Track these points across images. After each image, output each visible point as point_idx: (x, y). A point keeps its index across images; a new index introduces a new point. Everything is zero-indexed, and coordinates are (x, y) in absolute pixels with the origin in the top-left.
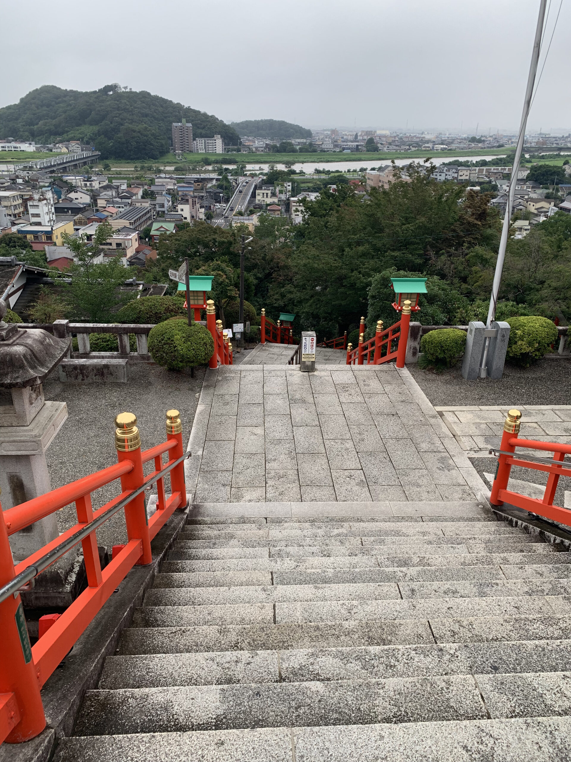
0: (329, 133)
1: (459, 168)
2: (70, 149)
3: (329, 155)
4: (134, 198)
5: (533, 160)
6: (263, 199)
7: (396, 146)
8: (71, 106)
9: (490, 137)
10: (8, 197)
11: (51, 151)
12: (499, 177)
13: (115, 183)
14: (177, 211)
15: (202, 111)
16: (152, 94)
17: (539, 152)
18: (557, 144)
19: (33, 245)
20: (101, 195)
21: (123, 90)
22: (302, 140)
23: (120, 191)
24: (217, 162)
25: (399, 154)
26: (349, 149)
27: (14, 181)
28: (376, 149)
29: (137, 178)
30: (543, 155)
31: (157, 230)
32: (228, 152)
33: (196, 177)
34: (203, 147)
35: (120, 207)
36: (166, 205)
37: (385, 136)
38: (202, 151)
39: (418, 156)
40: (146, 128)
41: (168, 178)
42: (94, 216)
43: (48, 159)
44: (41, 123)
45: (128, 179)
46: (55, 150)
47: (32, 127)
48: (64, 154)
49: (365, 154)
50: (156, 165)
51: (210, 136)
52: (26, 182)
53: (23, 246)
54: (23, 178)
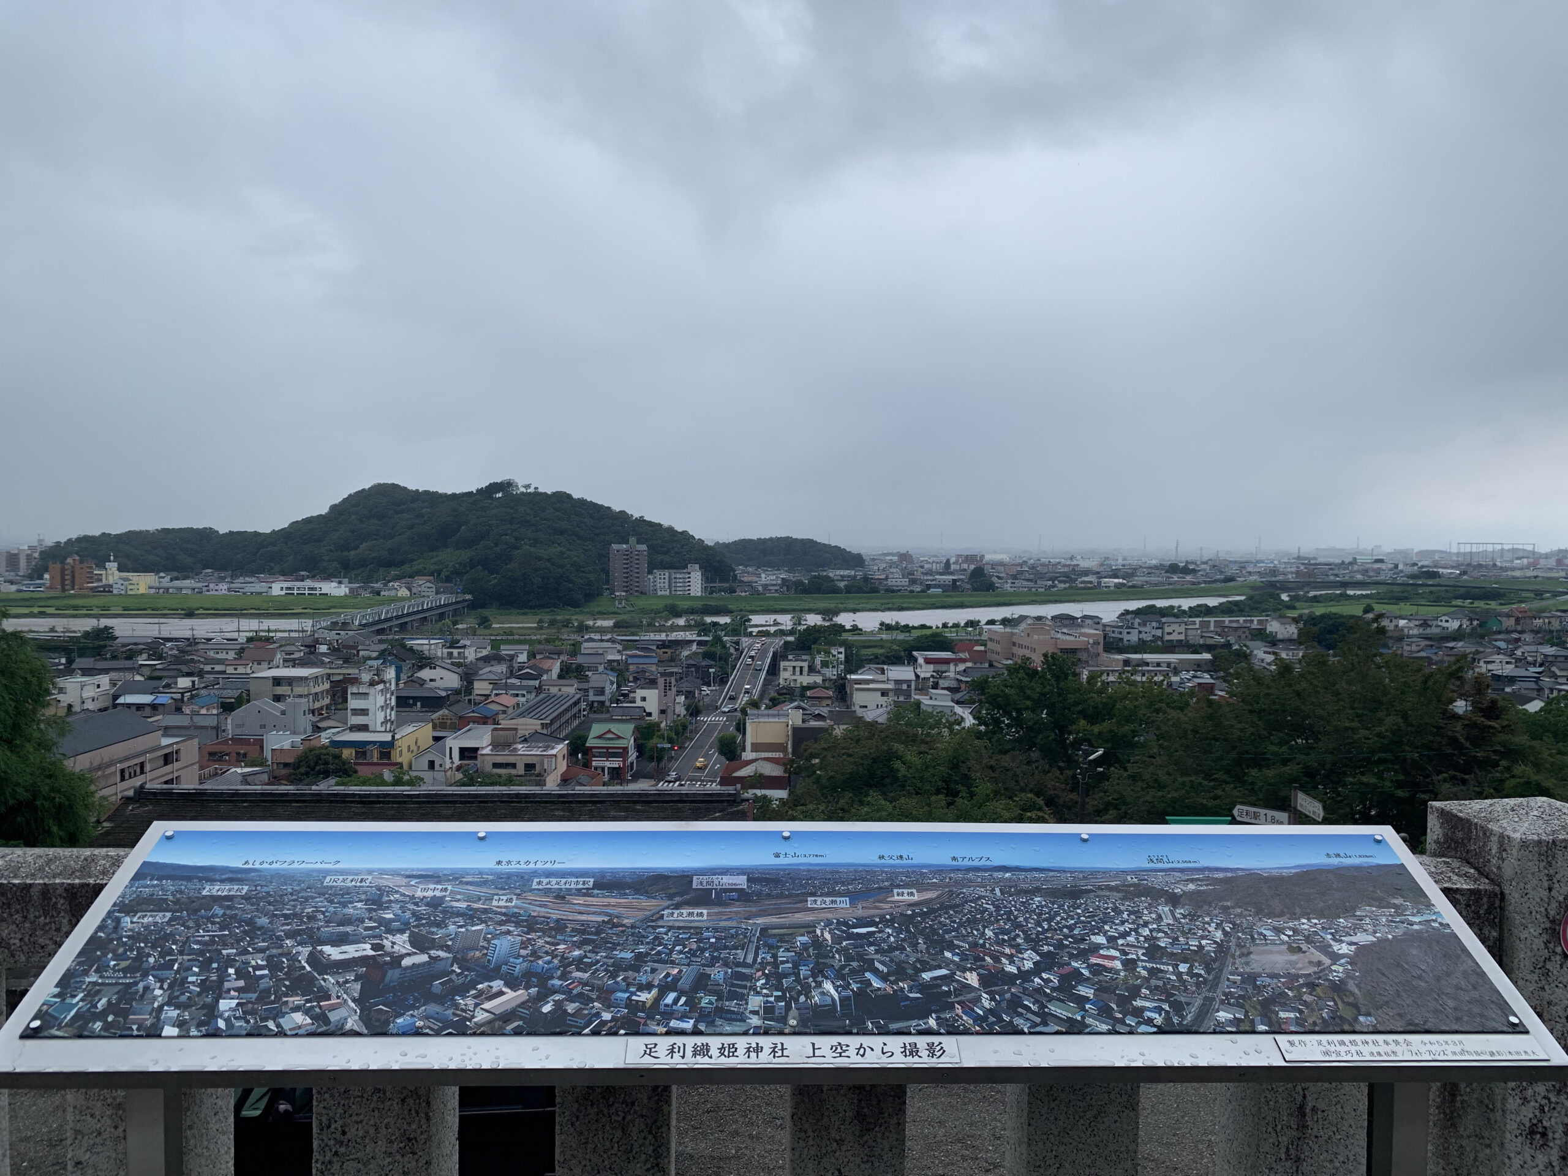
0: (895, 558)
1: (1164, 620)
2: (414, 590)
3: (903, 597)
4: (545, 677)
5: (1297, 604)
6: (794, 677)
7: (1028, 580)
8: (423, 516)
9: (1204, 563)
10: (306, 678)
11: (378, 594)
12: (1243, 636)
13: (506, 650)
14: (634, 702)
15: (666, 523)
16: (575, 496)
17: (1306, 589)
18: (1337, 575)
19: (358, 768)
20: (480, 672)
21: (523, 490)
22: (846, 572)
23: (516, 665)
24: (692, 611)
25: (1036, 594)
26: (938, 586)
27: (311, 647)
28: (990, 587)
29: (548, 641)
30: (1315, 597)
31: (599, 737)
32: (711, 593)
33: (658, 638)
34: (667, 585)
35: (517, 695)
36: (607, 691)
37: (1002, 564)
38: (663, 593)
39: (1072, 598)
40: (562, 553)
41: (607, 641)
42: (473, 712)
43: (376, 609)
44: (364, 546)
45: (531, 642)
46: (386, 593)
47: (345, 553)
48: (403, 599)
49: (970, 596)
50: (580, 617)
51: (680, 565)
52: (334, 650)
53: (340, 770)
54: (330, 644)
